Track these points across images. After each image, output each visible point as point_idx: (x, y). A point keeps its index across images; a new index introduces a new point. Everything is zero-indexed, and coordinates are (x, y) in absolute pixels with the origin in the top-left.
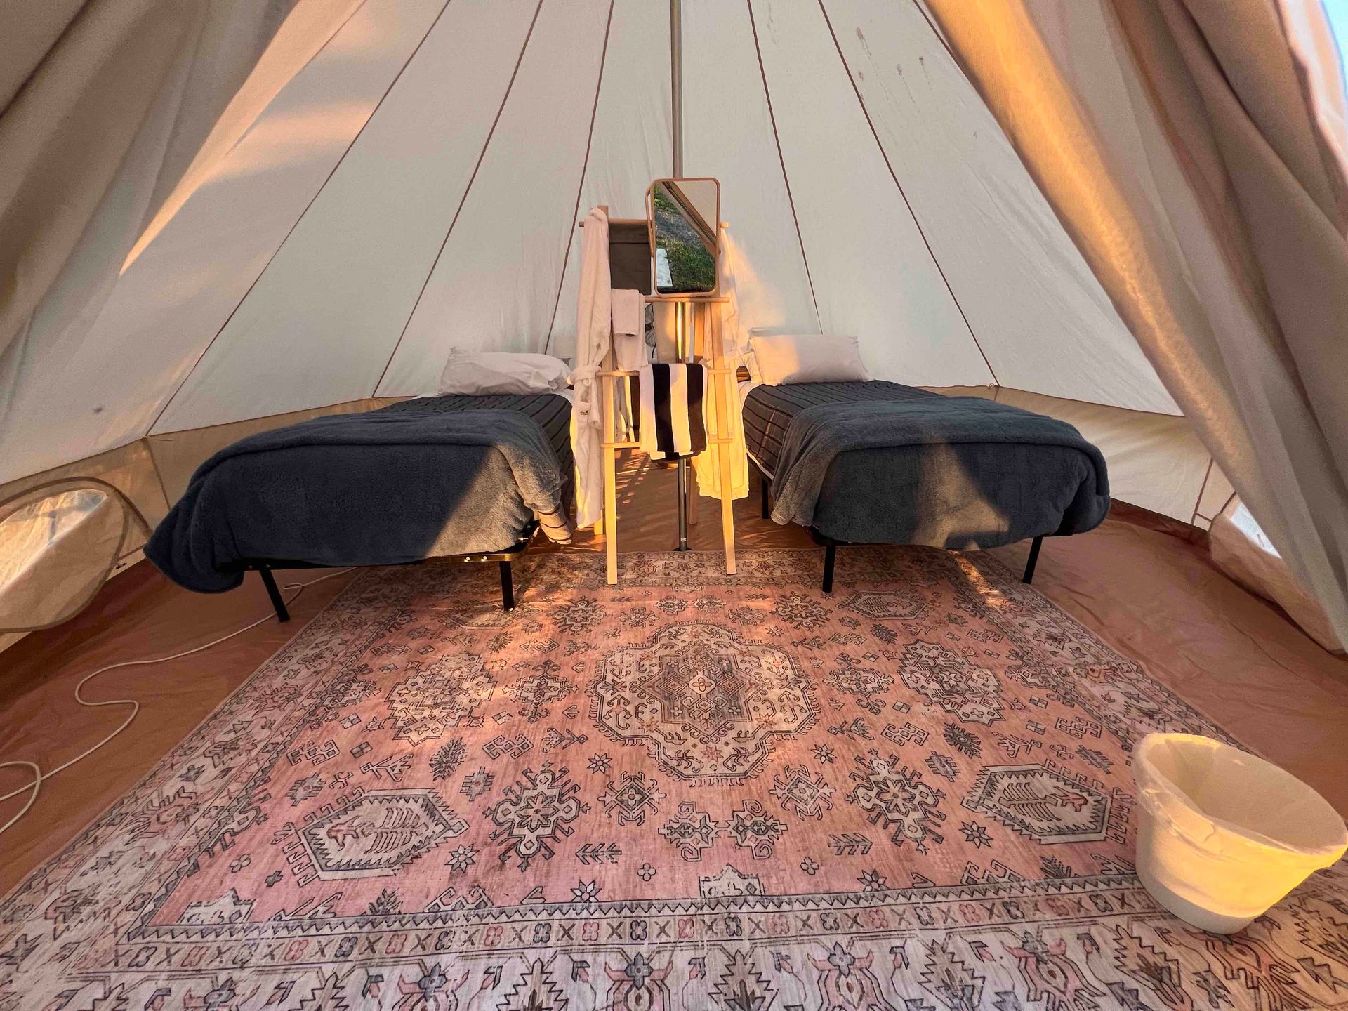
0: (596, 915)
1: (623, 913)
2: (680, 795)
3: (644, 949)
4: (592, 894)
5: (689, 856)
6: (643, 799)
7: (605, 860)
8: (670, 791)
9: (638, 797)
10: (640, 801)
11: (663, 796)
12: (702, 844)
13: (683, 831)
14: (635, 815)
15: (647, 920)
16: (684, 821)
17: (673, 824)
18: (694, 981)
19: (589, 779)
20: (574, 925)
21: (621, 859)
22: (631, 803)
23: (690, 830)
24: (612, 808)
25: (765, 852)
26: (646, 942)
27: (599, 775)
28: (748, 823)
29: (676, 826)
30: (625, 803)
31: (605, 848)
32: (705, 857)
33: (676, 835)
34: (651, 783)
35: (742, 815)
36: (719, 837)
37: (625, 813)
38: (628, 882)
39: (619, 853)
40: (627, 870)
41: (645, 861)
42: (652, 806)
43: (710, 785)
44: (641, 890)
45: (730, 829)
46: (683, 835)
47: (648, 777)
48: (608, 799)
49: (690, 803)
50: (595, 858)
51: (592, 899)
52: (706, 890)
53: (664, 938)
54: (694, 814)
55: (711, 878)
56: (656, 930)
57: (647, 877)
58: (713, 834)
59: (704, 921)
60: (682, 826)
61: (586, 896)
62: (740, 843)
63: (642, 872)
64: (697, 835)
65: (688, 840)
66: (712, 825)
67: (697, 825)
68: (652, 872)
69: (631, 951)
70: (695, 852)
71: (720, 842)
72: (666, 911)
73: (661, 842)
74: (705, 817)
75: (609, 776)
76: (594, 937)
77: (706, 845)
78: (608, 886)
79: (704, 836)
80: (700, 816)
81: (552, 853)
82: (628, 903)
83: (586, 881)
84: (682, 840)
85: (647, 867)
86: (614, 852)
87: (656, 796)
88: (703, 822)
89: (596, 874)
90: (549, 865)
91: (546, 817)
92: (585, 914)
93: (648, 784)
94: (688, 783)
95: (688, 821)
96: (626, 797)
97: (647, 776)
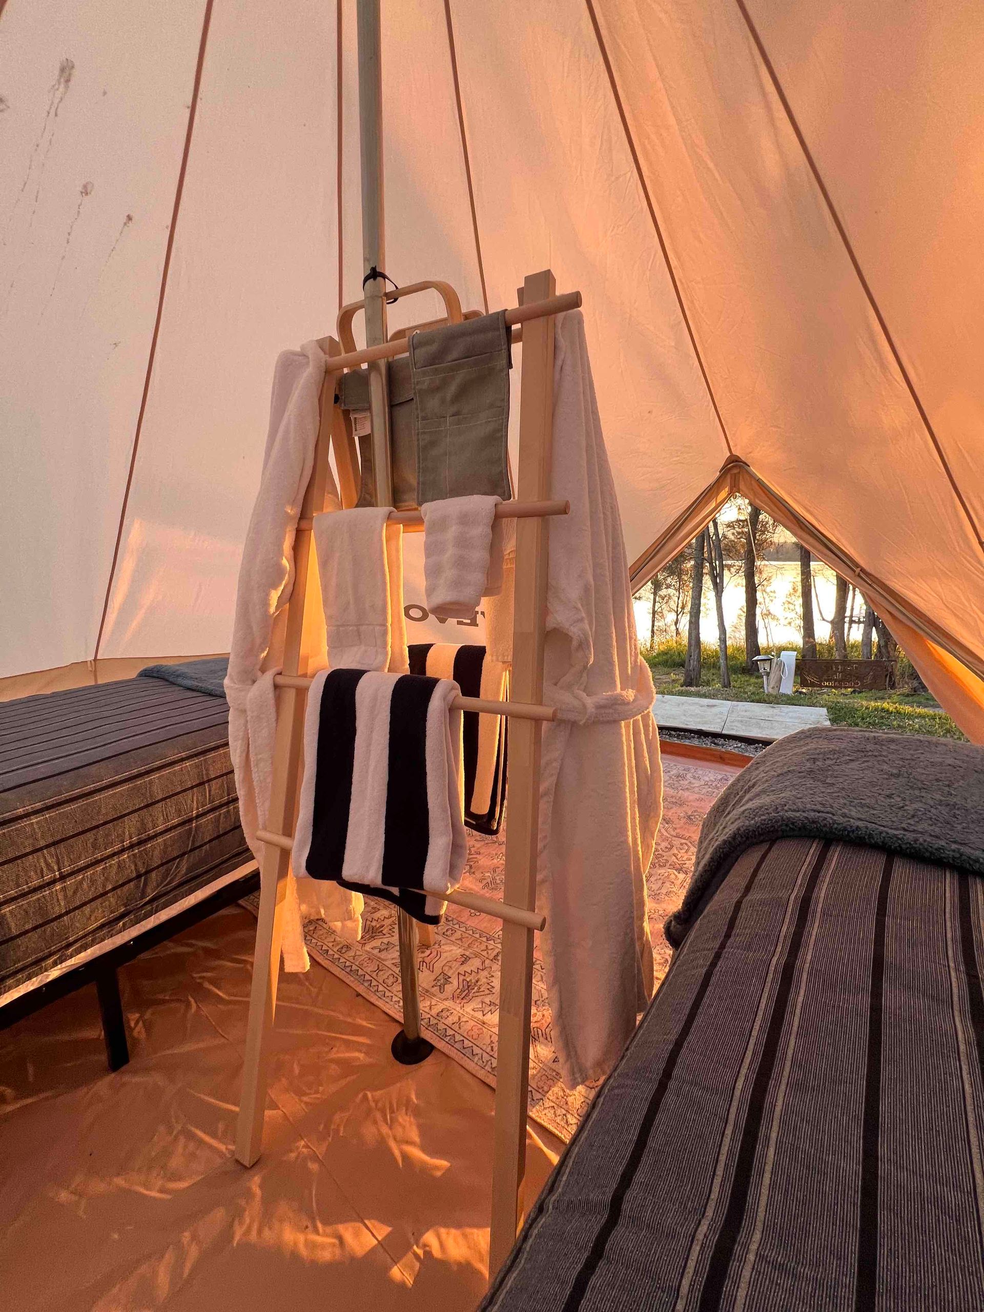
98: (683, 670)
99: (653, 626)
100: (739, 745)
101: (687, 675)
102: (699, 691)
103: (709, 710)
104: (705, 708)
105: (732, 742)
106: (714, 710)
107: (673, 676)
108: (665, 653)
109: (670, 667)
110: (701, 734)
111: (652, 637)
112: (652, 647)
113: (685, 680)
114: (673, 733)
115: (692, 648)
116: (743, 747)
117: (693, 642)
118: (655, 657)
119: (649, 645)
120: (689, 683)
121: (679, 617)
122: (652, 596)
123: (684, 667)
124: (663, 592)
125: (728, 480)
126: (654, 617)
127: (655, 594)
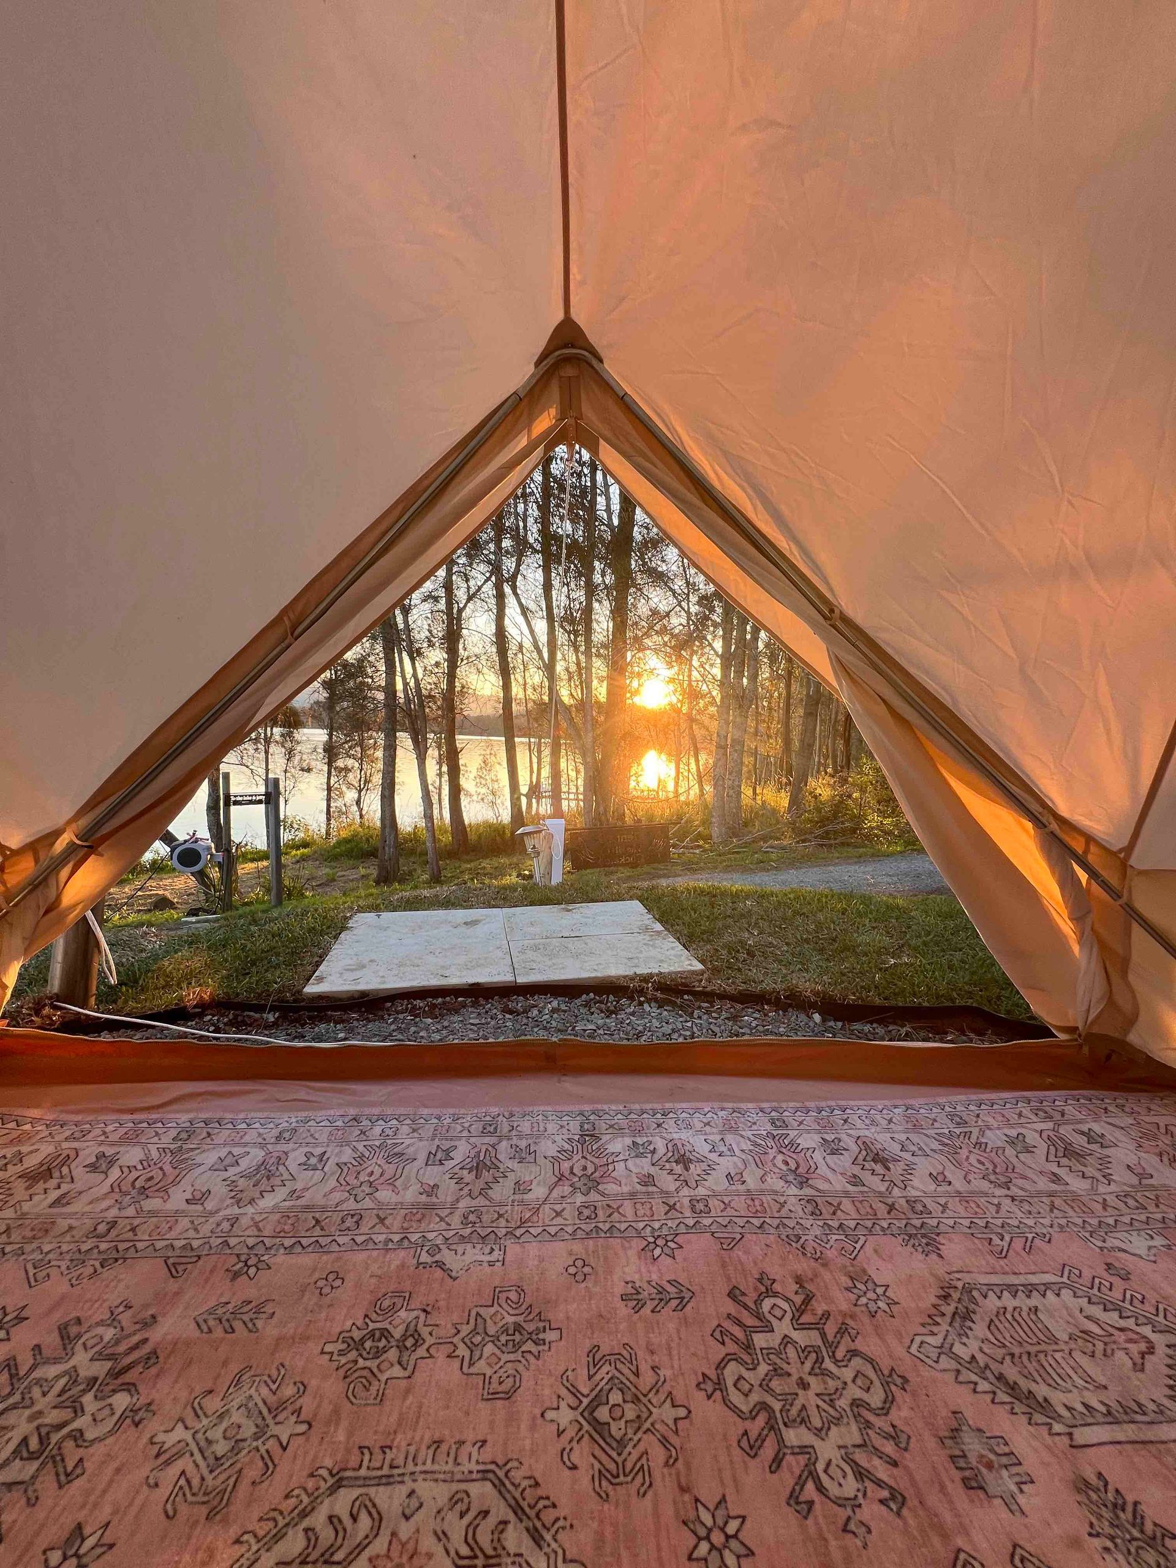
0: (641, 1225)
1: (608, 1226)
2: (512, 1419)
3: (579, 1199)
4: (652, 1246)
5: (513, 1296)
6: (592, 1407)
7: (645, 1286)
8: (533, 1427)
9: (602, 1413)
10: (597, 1402)
11: (550, 1415)
12: (486, 1313)
13: (517, 1337)
14: (606, 1368)
15: (578, 1221)
16: (512, 1357)
17: (534, 1349)
18: (527, 1179)
19: (727, 1475)
20: (666, 1214)
21: (619, 1289)
22: (615, 1397)
23: (503, 1338)
24: (655, 1388)
25: (386, 1303)
26: (578, 1204)
27: (709, 1493)
28: (392, 1354)
29: (529, 1346)
30: (629, 1398)
31: (650, 1305)
32: (488, 1292)
33: (531, 1327)
34: (575, 1458)
35: (397, 1371)
36: (455, 1325)
37: (626, 1371)
38: (606, 1259)
39: (624, 1298)
40: (609, 1271)
41: (583, 1285)
42: (574, 1392)
43: (438, 1443)
44: (586, 1250)
45: (430, 1341)
46: (518, 1328)
47: (584, 1479)
48: (668, 1413)
49: (493, 1396)
50: (661, 1290)
51: (651, 1240)
52: (496, 1252)
53: (558, 1208)
54: (489, 1372)
55: (485, 1264)
56: (566, 1214)
57: (579, 1263)
58: (465, 1330)
59: (507, 1221)
60: (517, 1346)
61: (660, 1242)
62: (422, 1316)
63: (586, 1270)
64: (492, 1330)
65: (511, 1319)
66: (463, 1351)
67: (489, 1349)
68: (572, 1270)
69: (594, 1196)
70: (503, 1302)
71: (455, 1318)
72: (553, 1230)
73: (557, 1316)
74: (471, 1365)
75: (684, 1490)
76: (638, 1206)
77: (482, 1311)
78: (632, 1253)
79: (480, 1329)
80: (481, 1366)
81: (731, 1295)
82: (603, 1235)
83: (666, 1261)
84: (520, 1319)
85: (580, 1277)
86: (633, 1298)
87: (565, 1416)
88: (477, 1354)
89: (654, 1269)
90: (729, 1279)
91: (777, 1372)
92: (656, 1225)
93: (581, 1454)
94: (487, 1454)
95: (505, 1357)
96: (630, 1412)
97: (586, 1481)
98: (376, 861)
99: (329, 806)
100: (555, 1004)
101: (382, 868)
102: (436, 896)
103: (470, 931)
104: (463, 929)
105: (539, 1000)
106: (480, 930)
107: (363, 871)
108: (346, 841)
109: (357, 858)
110: (478, 993)
111: (329, 820)
112: (328, 833)
113: (379, 875)
114: (418, 1003)
115: (387, 830)
116: (563, 1007)
117: (387, 822)
118: (334, 847)
119: (323, 831)
120: (385, 878)
121: (363, 793)
122: (326, 768)
123: (376, 857)
124: (340, 763)
125: (554, 391)
126: (329, 794)
127: (330, 764)
